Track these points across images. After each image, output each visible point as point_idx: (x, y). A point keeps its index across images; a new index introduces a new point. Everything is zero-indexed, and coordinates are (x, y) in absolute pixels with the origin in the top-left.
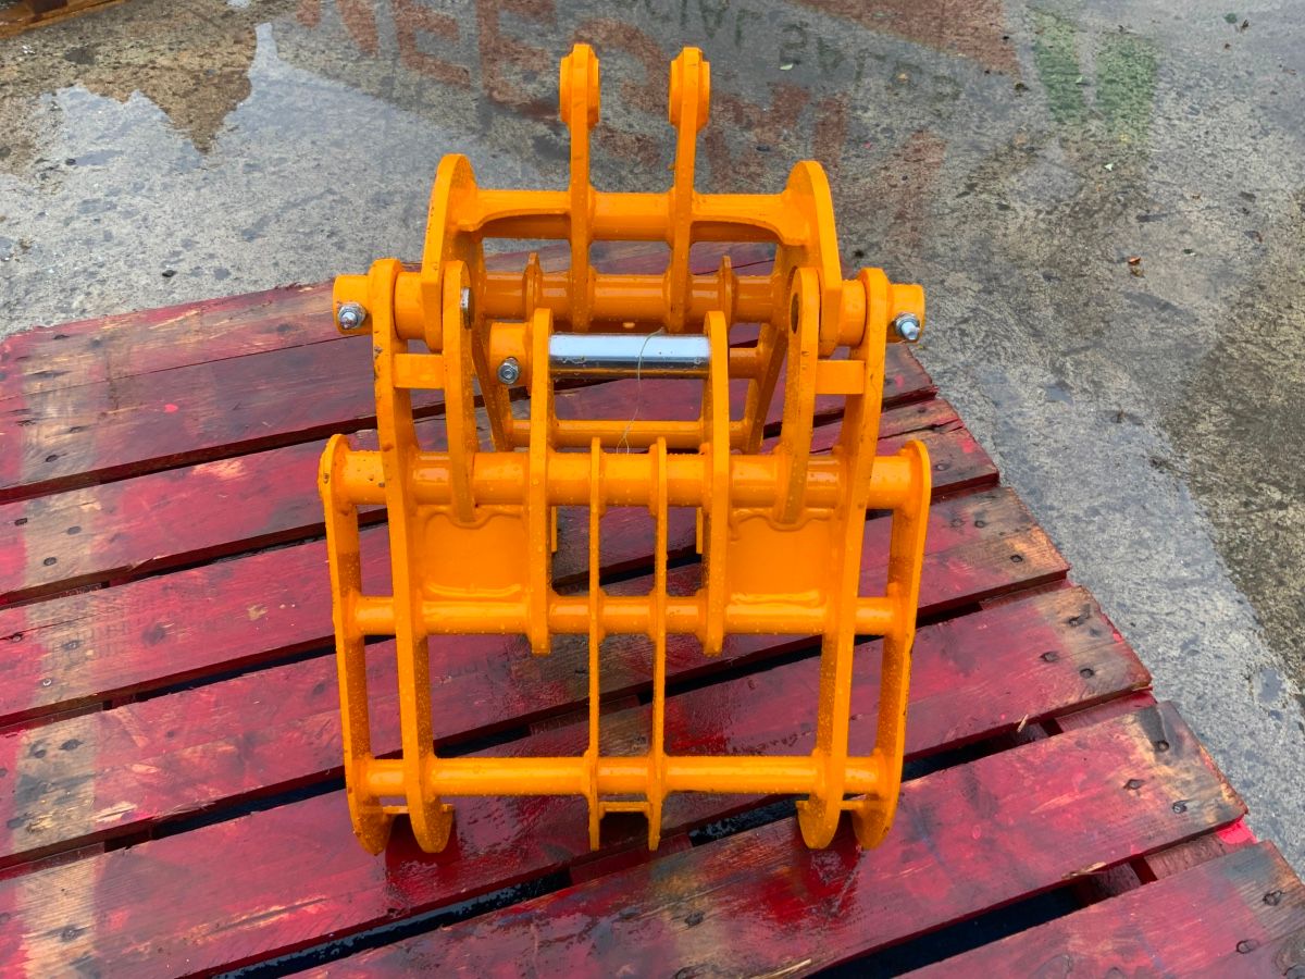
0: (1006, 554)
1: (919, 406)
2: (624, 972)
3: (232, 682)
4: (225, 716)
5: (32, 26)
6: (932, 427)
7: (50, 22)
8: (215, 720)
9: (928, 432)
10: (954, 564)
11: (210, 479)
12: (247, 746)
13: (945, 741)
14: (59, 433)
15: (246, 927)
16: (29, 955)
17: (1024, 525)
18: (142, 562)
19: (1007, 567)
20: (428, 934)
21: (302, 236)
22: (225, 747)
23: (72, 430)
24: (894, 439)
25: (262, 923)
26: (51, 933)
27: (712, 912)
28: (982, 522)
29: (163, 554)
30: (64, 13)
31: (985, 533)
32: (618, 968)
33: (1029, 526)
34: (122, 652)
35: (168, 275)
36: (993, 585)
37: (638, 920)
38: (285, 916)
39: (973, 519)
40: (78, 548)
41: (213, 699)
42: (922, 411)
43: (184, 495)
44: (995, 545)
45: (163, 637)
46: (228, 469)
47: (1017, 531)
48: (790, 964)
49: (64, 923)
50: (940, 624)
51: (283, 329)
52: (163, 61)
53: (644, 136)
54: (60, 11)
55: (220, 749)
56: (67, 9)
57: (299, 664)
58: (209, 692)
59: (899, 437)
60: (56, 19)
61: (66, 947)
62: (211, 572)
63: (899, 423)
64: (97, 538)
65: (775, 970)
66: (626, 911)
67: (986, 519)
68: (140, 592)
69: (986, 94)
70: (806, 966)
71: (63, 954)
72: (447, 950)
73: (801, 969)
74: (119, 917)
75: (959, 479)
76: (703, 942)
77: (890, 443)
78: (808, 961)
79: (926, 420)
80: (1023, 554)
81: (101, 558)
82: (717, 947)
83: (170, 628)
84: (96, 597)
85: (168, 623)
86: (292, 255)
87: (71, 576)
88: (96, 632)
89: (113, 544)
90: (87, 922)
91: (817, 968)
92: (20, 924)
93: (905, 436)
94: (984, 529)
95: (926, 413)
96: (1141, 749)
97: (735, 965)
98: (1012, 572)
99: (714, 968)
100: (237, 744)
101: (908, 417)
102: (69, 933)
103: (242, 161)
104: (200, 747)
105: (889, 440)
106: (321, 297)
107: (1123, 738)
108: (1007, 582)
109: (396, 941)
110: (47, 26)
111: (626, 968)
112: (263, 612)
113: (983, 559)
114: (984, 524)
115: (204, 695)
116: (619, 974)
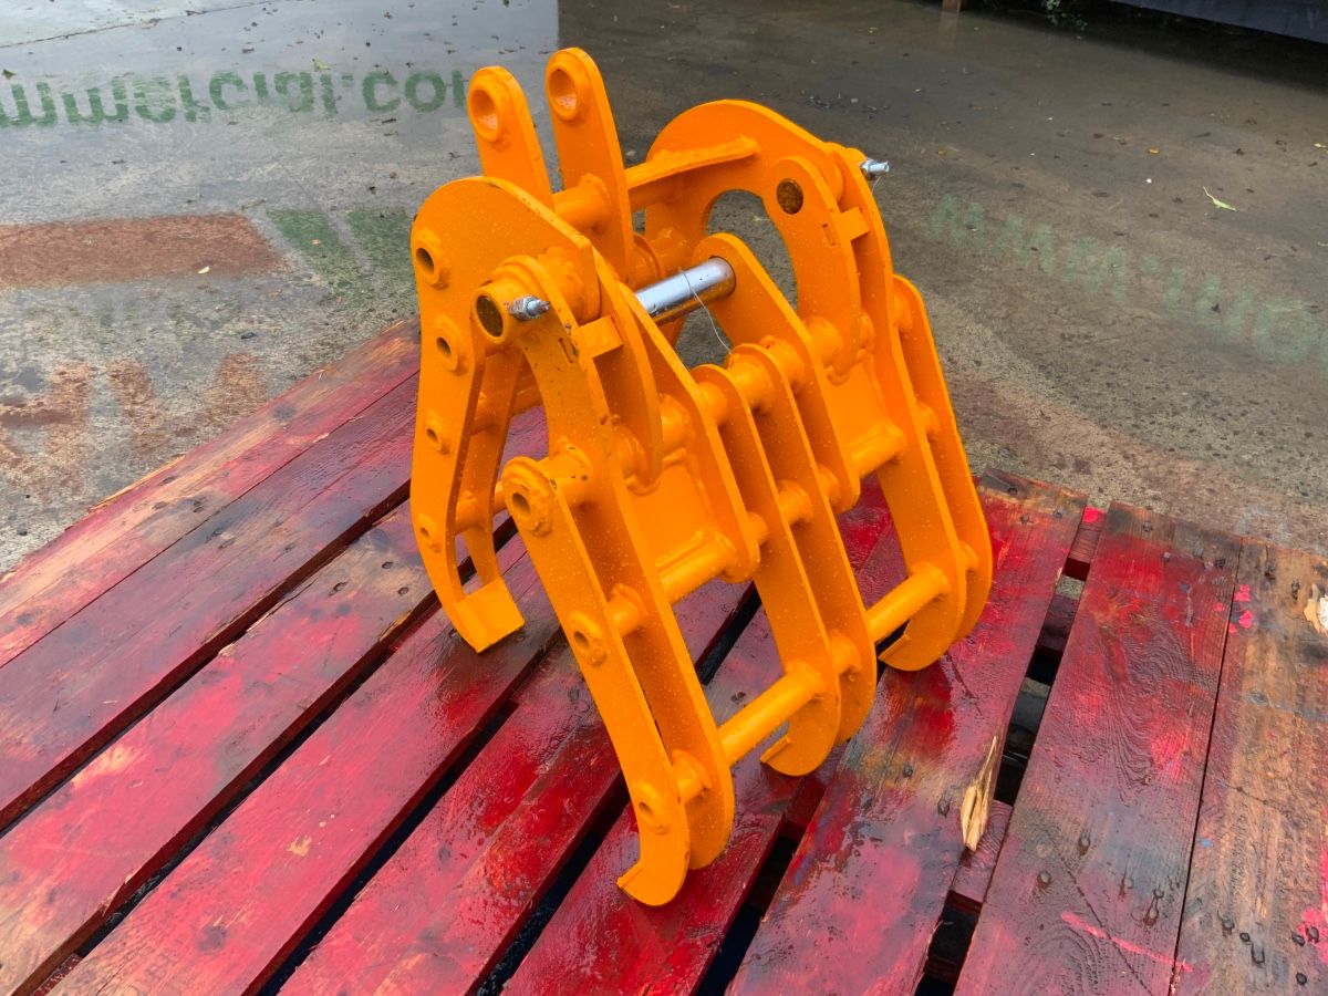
2: (909, 838)
3: (351, 911)
4: (379, 940)
8: (373, 951)
11: (106, 780)
12: (434, 945)
18: (114, 895)
20: (757, 934)
22: (410, 963)
27: (911, 759)
29: (131, 871)
32: (903, 839)
34: (193, 978)
37: (877, 801)
40: (14, 934)
41: (350, 937)
43: (90, 811)
45: (224, 934)
46: (114, 759)
48: (988, 749)
51: (24, 619)
53: (118, 371)
55: (409, 967)
57: (399, 851)
58: (337, 936)
62: (209, 849)
64: (26, 911)
65: (985, 758)
66: (863, 801)
68: (146, 918)
69: (396, 232)
70: (998, 741)
72: (784, 932)
73: (997, 747)
76: (929, 779)
78: (996, 738)
81: (58, 923)
82: (940, 775)
83: (222, 922)
84: (97, 958)
85: (215, 919)
87: (40, 963)
88: (137, 985)
89: (57, 904)
96: (1006, 500)
97: (962, 776)
99: (953, 787)
100: (420, 950)
104: (387, 981)
106: (35, 574)
107: (991, 500)
109: (741, 961)
111: (907, 835)
112: (307, 842)
115: (335, 943)
116: (907, 842)
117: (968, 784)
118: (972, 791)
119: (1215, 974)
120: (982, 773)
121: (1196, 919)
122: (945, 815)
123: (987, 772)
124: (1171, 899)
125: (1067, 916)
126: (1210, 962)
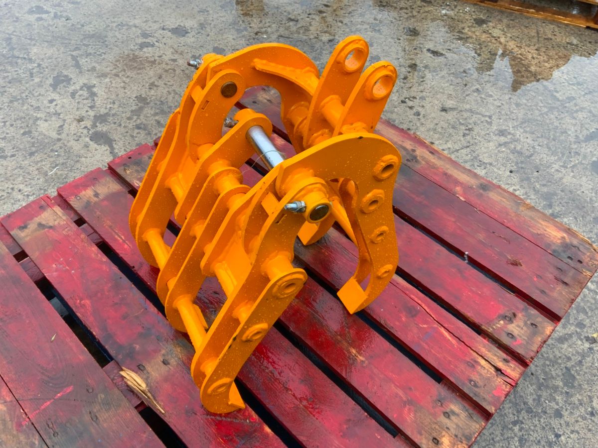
0: (435, 435)
1: (509, 358)
2: (136, 347)
5: (478, 3)
6: (498, 370)
7: (486, 5)
9: (493, 369)
10: (409, 409)
13: (297, 437)
14: (265, 99)
15: (114, 233)
16: (87, 191)
17: (463, 438)
19: (426, 438)
21: (458, 123)
23: (268, 100)
24: (475, 354)
25: (116, 236)
26: (95, 191)
27: (171, 367)
28: (449, 415)
30: (493, 5)
31: (443, 419)
32: (136, 344)
33: (464, 442)
35: (403, 102)
36: (409, 433)
38: (121, 241)
39: (448, 410)
42: (506, 361)
44: (437, 427)
47: (456, 436)
48: (160, 405)
49: (99, 192)
50: (366, 414)
52: (502, 40)
54: (492, 3)
56: (495, 4)
59: (478, 356)
60: (489, 6)
61: (92, 197)
63: (487, 352)
65: (156, 400)
67: (453, 417)
70: (161, 412)
71: (90, 197)
73: (159, 410)
74: (106, 203)
75: (471, 395)
76: (157, 369)
77: (469, 352)
78: (163, 412)
79: (500, 365)
80: (442, 444)
82: (157, 375)
86: (445, 125)
90: (101, 197)
91: (162, 416)
92: (95, 183)
93: (480, 358)
94: (445, 418)
95: (506, 363)
97: (152, 384)
98: (424, 441)
99: (149, 377)
101: (496, 355)
102: (96, 195)
103: (478, 86)
105: (472, 352)
108: (416, 440)
110: (484, 6)
111: (138, 347)
113: (422, 423)
114: (449, 417)
116: (135, 345)
117: (147, 385)
118: (144, 386)
119: (15, 432)
120: (149, 395)
121: (37, 442)
122: (138, 366)
123: (149, 397)
124: (50, 438)
125: (71, 388)
126: (20, 434)
